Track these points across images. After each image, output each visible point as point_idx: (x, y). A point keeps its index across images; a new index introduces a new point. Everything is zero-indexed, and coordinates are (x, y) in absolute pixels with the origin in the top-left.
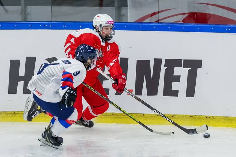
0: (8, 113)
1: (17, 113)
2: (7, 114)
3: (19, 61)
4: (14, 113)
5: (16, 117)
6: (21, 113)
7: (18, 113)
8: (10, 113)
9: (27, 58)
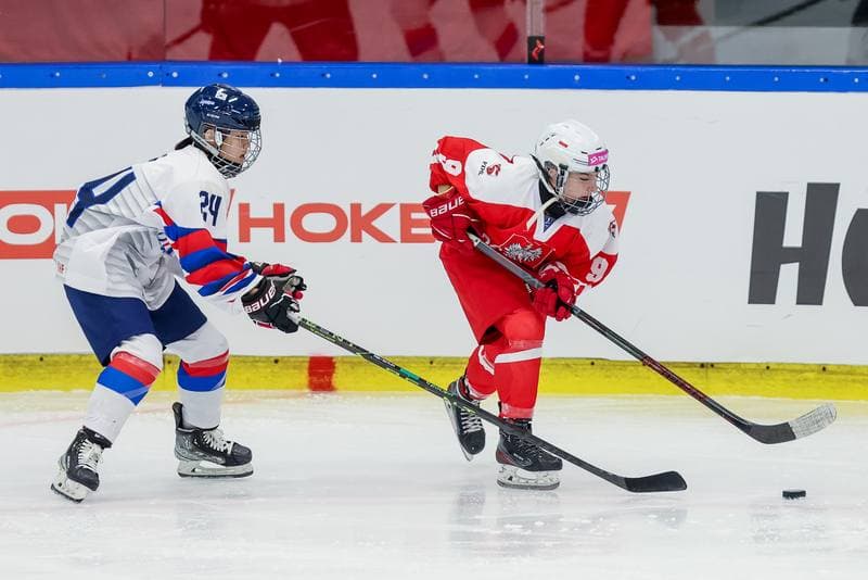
0: (748, 366)
1: (776, 367)
2: (745, 371)
3: (786, 195)
4: (768, 368)
5: (772, 382)
6: (787, 367)
7: (781, 367)
8: (753, 367)
9: (810, 186)
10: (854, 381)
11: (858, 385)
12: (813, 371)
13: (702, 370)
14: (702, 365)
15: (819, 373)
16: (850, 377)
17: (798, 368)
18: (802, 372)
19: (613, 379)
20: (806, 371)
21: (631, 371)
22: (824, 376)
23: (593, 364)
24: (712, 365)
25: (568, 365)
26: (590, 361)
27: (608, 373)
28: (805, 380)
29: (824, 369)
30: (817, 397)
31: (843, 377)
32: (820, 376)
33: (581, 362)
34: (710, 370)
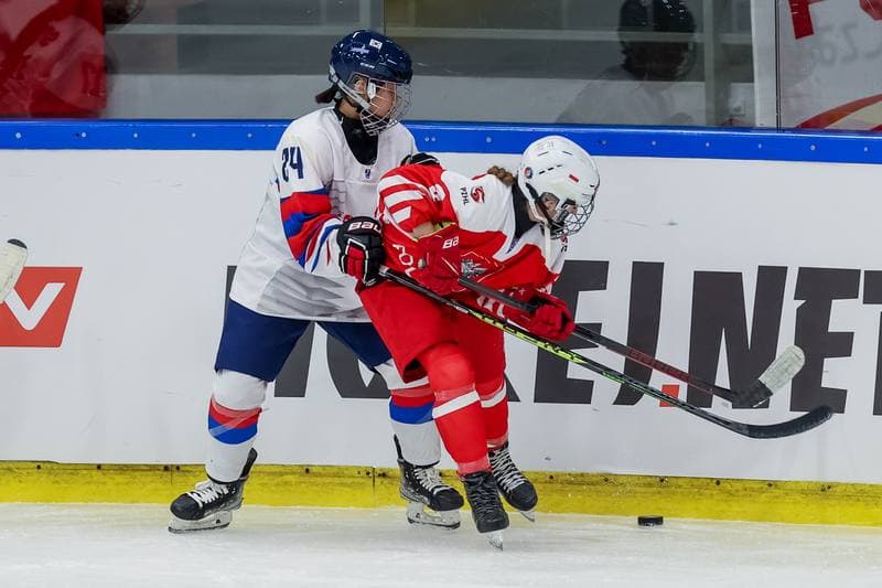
10: (342, 484)
11: (347, 489)
12: (293, 473)
13: (165, 473)
14: (166, 468)
15: (301, 475)
16: (337, 480)
17: (278, 470)
18: (281, 474)
19: (63, 485)
20: (287, 474)
21: (84, 475)
22: (307, 478)
23: (39, 467)
24: (178, 468)
25: (10, 469)
26: (36, 465)
27: (57, 479)
28: (286, 483)
29: (307, 471)
30: (300, 504)
31: (329, 480)
32: (302, 479)
33: (24, 465)
34: (176, 474)
